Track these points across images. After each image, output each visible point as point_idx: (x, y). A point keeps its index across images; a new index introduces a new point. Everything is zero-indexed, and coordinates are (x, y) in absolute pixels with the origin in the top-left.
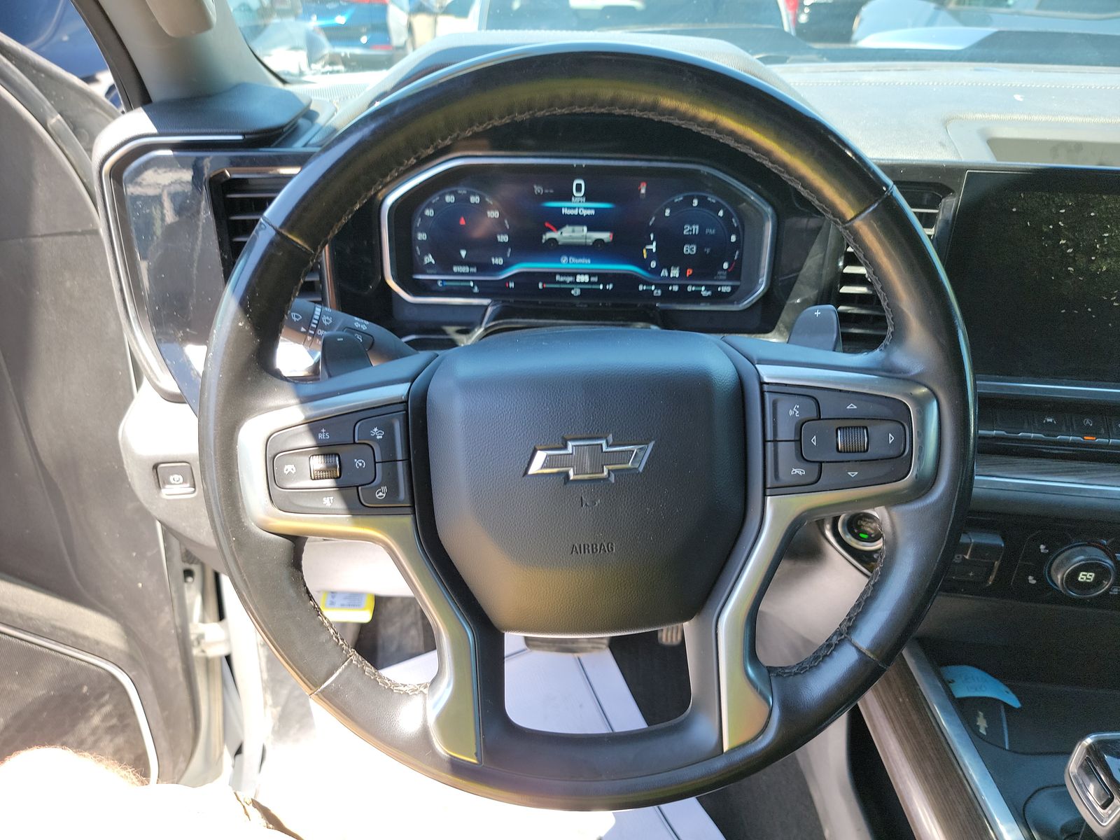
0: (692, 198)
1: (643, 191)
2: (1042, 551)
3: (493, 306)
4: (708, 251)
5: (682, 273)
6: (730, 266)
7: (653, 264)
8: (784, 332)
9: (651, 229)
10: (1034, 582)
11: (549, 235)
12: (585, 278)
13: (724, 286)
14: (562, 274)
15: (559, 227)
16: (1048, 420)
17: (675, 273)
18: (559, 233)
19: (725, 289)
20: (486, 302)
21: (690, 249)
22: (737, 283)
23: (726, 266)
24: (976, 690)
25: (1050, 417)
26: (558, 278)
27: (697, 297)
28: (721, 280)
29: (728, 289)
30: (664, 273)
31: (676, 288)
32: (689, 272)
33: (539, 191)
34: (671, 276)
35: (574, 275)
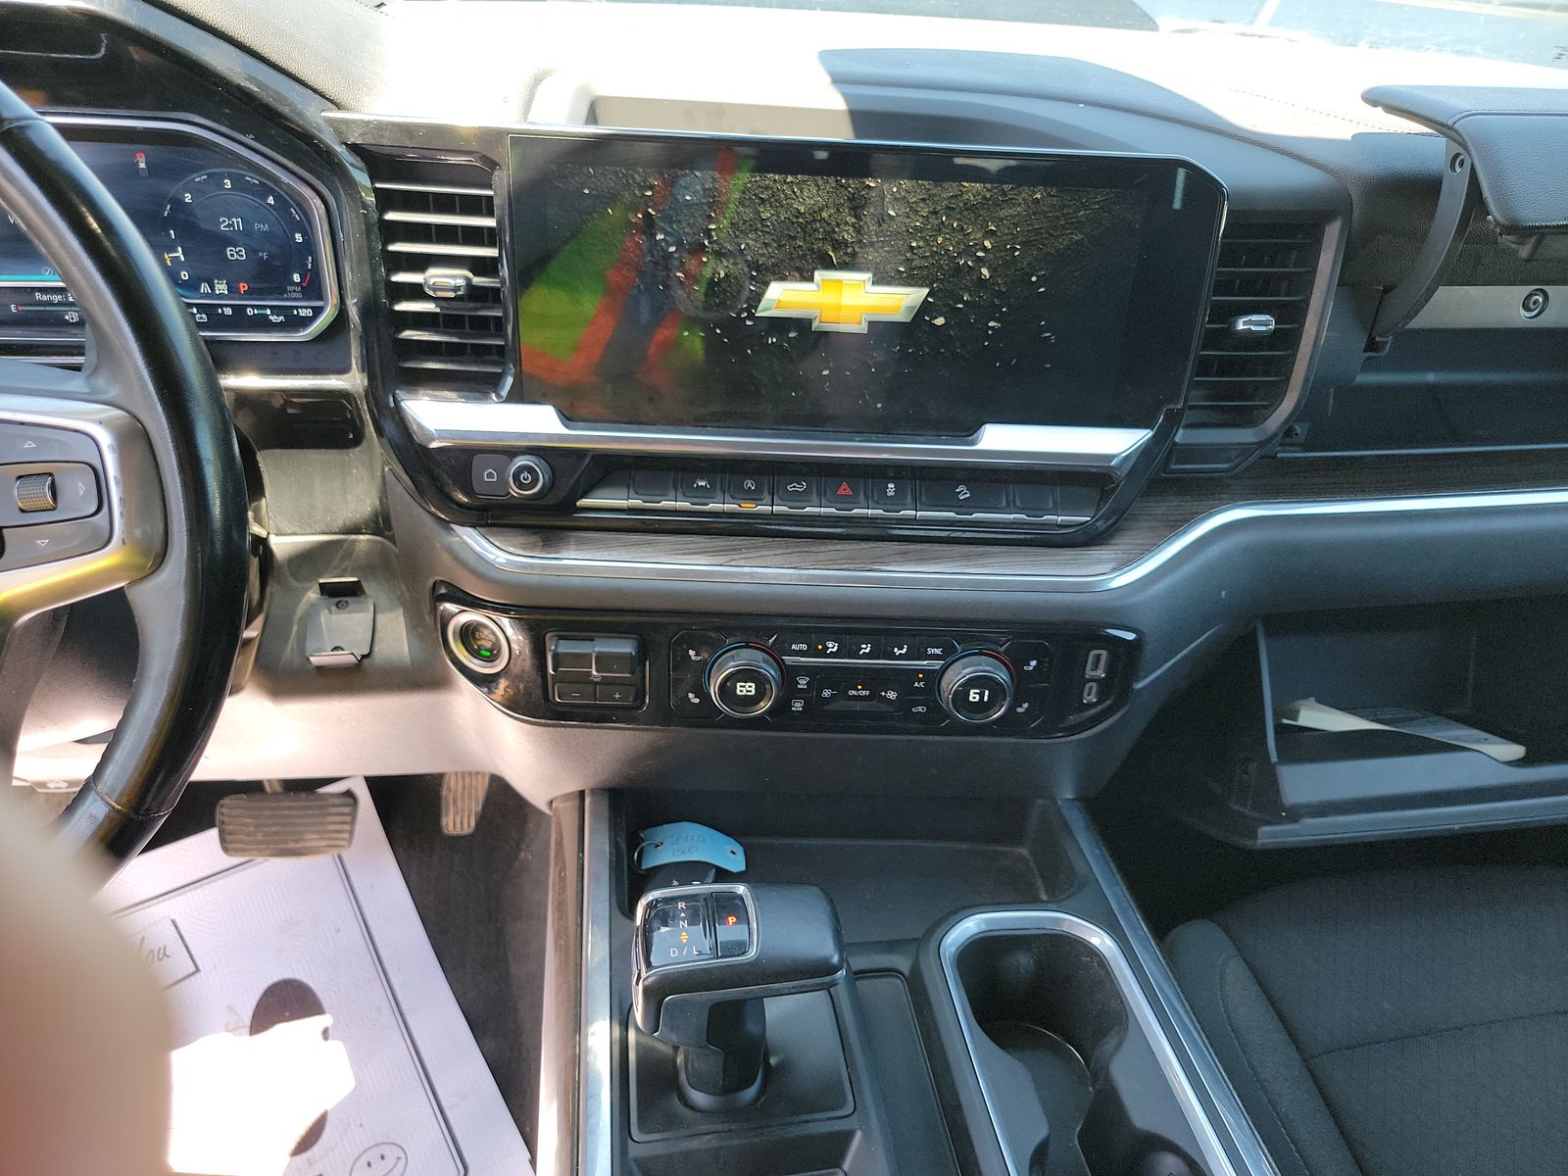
0: (222, 176)
1: (142, 165)
2: (693, 658)
4: (264, 255)
5: (233, 290)
6: (303, 278)
7: (185, 276)
9: (168, 223)
10: (697, 701)
13: (301, 307)
14: (43, 291)
16: (700, 484)
17: (221, 288)
19: (303, 313)
21: (235, 254)
22: (320, 305)
23: (296, 278)
24: (683, 852)
25: (702, 479)
26: (38, 296)
27: (262, 324)
28: (295, 299)
29: (310, 312)
30: (205, 287)
31: (228, 311)
32: (243, 287)
34: (217, 292)
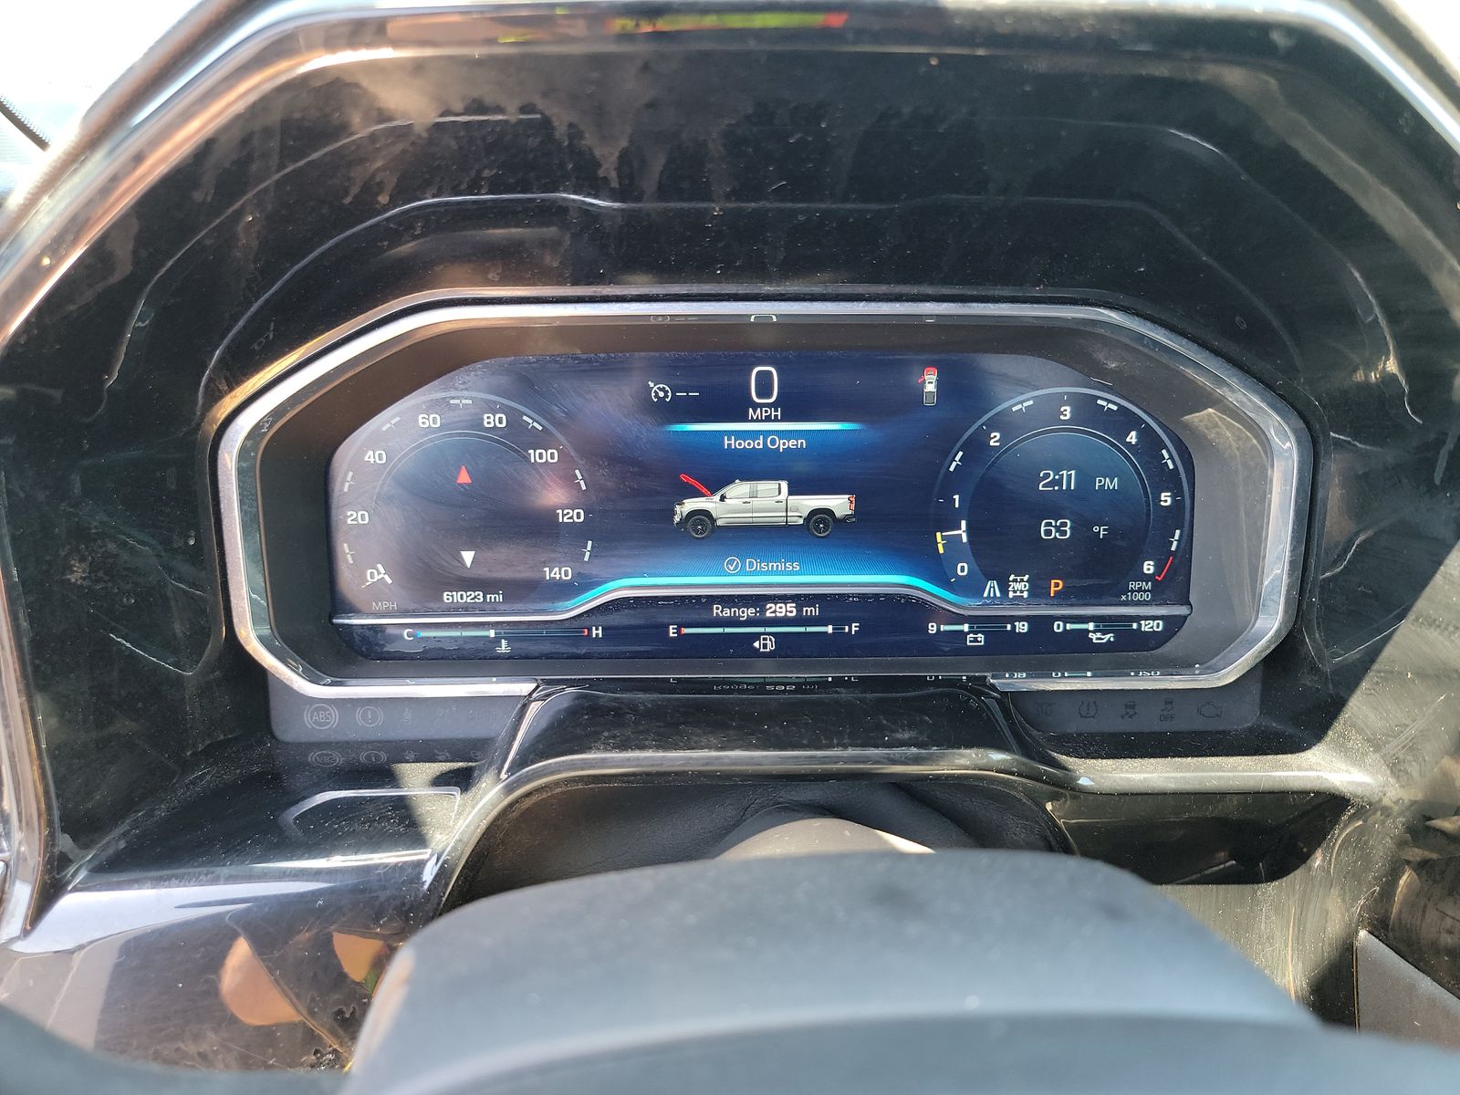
0: (1058, 401)
1: (930, 388)
3: (543, 698)
4: (1102, 531)
5: (1038, 591)
6: (1159, 568)
7: (963, 569)
8: (1365, 754)
9: (953, 482)
11: (691, 505)
12: (790, 610)
13: (1147, 618)
14: (727, 601)
15: (716, 483)
17: (1020, 586)
18: (717, 498)
19: (1147, 627)
20: (523, 688)
21: (1054, 530)
22: (1181, 610)
23: (1149, 567)
26: (717, 610)
27: (1075, 647)
28: (1139, 603)
29: (1158, 626)
30: (992, 588)
31: (1022, 629)
32: (1056, 585)
33: (661, 394)
34: (1011, 595)
35: (759, 601)
